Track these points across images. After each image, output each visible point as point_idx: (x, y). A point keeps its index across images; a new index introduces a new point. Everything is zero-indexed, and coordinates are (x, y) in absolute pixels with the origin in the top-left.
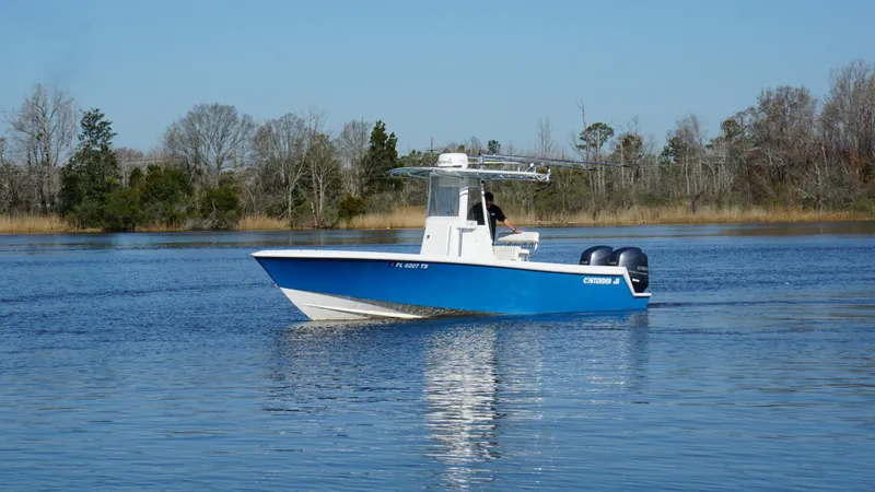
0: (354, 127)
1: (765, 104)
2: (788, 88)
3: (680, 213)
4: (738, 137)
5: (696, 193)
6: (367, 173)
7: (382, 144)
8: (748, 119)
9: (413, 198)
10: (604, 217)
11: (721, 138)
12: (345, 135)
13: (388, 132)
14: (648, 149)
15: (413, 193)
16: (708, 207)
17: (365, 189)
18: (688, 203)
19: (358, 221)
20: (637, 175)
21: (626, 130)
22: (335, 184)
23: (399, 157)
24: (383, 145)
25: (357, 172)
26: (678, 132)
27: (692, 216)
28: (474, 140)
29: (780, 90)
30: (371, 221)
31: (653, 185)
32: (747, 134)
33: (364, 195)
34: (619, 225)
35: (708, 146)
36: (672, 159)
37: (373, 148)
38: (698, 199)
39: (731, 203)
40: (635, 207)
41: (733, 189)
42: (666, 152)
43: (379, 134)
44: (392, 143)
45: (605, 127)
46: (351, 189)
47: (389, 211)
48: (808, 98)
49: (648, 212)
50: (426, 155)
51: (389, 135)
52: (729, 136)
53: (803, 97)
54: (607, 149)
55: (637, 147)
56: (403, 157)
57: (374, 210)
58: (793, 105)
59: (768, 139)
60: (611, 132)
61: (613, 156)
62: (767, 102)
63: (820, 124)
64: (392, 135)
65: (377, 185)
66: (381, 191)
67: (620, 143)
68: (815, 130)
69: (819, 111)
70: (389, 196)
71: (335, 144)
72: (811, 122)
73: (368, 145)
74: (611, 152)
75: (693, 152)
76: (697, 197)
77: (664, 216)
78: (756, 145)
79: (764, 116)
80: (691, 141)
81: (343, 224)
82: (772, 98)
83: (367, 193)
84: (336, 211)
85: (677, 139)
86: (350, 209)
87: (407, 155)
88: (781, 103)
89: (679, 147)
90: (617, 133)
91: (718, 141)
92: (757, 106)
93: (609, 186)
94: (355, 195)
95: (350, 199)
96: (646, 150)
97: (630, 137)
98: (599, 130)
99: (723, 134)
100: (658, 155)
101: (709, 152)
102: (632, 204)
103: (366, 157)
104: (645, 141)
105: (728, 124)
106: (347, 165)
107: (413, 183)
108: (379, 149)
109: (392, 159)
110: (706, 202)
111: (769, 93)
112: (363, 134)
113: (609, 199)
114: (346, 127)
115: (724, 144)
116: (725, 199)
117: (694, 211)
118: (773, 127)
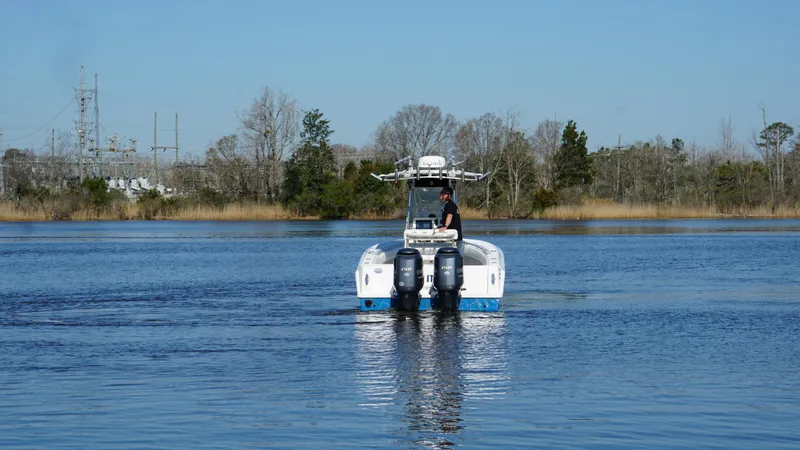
0: (547, 126)
6: (559, 168)
7: (573, 140)
9: (600, 192)
10: (783, 211)
12: (539, 133)
13: (578, 130)
15: (601, 187)
17: (557, 183)
19: (550, 212)
22: (529, 178)
23: (589, 153)
24: (574, 143)
25: (550, 167)
28: (659, 138)
30: (562, 212)
33: (557, 188)
34: (796, 218)
37: (564, 145)
43: (570, 132)
44: (583, 141)
45: (785, 126)
46: (544, 182)
47: (578, 203)
50: (614, 151)
51: (579, 133)
54: (787, 147)
56: (592, 154)
57: (565, 202)
60: (791, 131)
61: (792, 154)
64: (583, 133)
65: (568, 179)
66: (571, 184)
70: (579, 189)
71: (530, 142)
73: (560, 143)
74: (790, 149)
81: (536, 215)
83: (559, 186)
84: (529, 203)
86: (543, 201)
87: (596, 151)
90: (798, 132)
93: (788, 181)
94: (548, 188)
95: (543, 192)
98: (780, 129)
103: (558, 153)
106: (540, 160)
107: (602, 177)
108: (571, 146)
109: (582, 156)
112: (556, 132)
113: (787, 193)
114: (540, 127)
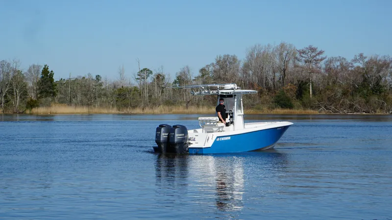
0: (34, 67)
1: (218, 62)
2: (228, 55)
3: (181, 109)
4: (207, 76)
5: (188, 100)
6: (40, 88)
7: (47, 75)
8: (211, 69)
9: (61, 100)
10: (147, 110)
11: (199, 77)
12: (30, 71)
13: (50, 70)
14: (167, 81)
15: (61, 98)
16: (193, 107)
17: (39, 96)
18: (185, 105)
19: (35, 110)
20: (162, 92)
21: (158, 72)
22: (24, 93)
23: (55, 81)
24: (47, 76)
25: (35, 88)
26: (181, 73)
27: (186, 111)
28: (89, 74)
29: (225, 56)
30: (41, 110)
31: (169, 97)
32: (210, 75)
33: (38, 98)
34: (154, 114)
35: (194, 80)
36: (178, 85)
37: (43, 77)
38: (189, 103)
39: (203, 105)
40: (161, 106)
41: (204, 99)
42: (175, 82)
43: (45, 71)
44: (52, 75)
45: (149, 70)
46: (32, 96)
47: (49, 106)
48: (237, 60)
49: (167, 108)
50: (67, 81)
51: (50, 71)
52: (203, 76)
53: (234, 59)
54: (149, 80)
55: (163, 79)
56: (56, 82)
57: (43, 105)
58: (230, 63)
59: (220, 77)
60: (151, 72)
61: (152, 83)
62: (220, 61)
63: (242, 72)
64: (52, 71)
65: (44, 94)
66: (46, 96)
67: (155, 77)
68: (240, 74)
69: (241, 66)
70: (50, 99)
71: (25, 75)
72: (238, 70)
73: (40, 76)
74: (151, 81)
75: (187, 82)
76: (189, 102)
77: (174, 110)
78: (214, 80)
79: (218, 67)
80: (186, 77)
81: (28, 112)
82: (221, 59)
83: (40, 98)
84: (25, 105)
85: (180, 76)
86: (32, 105)
87: (58, 80)
88: (225, 62)
89: (181, 80)
90: (154, 73)
91: (198, 78)
92: (215, 62)
93: (150, 96)
94: (34, 98)
95: (32, 100)
96: (166, 81)
97: (159, 75)
98: (146, 71)
99: (200, 74)
100: (172, 83)
101: (194, 82)
102: (160, 105)
103: (39, 81)
104: (166, 77)
105: (202, 70)
106: (30, 84)
107: (61, 93)
108: (45, 77)
109: (51, 82)
110: (192, 104)
111: (220, 57)
112: (38, 71)
113: (149, 102)
114: (30, 68)
115: (200, 79)
116: (201, 103)
117: (187, 108)
118: (222, 72)
